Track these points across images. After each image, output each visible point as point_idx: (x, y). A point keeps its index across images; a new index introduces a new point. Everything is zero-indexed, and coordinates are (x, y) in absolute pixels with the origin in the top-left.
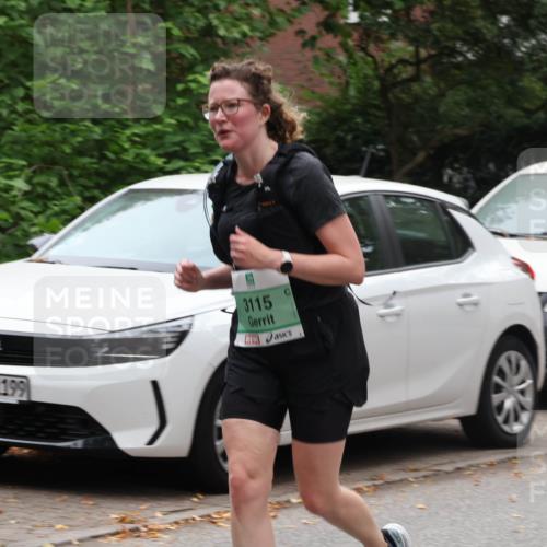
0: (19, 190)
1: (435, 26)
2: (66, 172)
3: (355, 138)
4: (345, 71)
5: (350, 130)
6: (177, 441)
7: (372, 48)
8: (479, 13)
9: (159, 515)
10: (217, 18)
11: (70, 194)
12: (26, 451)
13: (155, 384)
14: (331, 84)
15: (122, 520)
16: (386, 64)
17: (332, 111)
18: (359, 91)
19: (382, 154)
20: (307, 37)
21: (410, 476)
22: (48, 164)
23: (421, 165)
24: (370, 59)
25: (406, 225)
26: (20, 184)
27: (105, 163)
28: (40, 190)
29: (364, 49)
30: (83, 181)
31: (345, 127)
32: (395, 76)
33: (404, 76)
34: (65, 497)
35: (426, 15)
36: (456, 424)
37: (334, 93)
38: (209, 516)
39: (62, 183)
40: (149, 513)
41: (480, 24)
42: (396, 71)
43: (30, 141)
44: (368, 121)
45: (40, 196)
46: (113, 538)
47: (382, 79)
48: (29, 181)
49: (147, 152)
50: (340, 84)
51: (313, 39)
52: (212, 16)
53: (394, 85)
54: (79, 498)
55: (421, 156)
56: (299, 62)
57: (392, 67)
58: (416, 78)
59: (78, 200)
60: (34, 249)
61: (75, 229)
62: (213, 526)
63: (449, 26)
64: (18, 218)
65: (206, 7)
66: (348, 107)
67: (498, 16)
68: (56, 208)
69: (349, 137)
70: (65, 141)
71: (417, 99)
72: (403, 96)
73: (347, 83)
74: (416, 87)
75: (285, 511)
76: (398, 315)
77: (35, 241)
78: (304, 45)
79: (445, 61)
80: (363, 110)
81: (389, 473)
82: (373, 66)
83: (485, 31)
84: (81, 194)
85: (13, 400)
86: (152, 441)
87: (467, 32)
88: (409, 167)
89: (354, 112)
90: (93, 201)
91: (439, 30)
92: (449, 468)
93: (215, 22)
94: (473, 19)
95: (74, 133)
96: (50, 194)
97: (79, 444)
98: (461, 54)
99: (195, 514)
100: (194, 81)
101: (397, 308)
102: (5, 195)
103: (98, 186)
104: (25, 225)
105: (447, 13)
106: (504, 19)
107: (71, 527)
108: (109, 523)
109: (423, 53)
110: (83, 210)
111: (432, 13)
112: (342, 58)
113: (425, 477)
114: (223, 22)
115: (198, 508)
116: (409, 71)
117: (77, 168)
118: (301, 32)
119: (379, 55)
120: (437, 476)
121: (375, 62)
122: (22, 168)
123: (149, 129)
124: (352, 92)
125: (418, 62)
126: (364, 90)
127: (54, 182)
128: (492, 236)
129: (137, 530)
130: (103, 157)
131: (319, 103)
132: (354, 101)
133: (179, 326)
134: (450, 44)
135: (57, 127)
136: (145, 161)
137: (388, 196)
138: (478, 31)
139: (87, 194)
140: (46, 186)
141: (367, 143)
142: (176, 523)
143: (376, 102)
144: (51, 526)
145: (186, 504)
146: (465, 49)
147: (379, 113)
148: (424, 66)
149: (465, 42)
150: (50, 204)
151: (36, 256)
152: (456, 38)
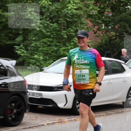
0: (41, 59)
1: (119, 30)
2: (50, 56)
3: (104, 50)
4: (102, 38)
5: (103, 48)
6: (69, 105)
7: (108, 33)
8: (128, 27)
9: (66, 119)
10: (78, 28)
11: (50, 60)
12: (42, 107)
13: (65, 95)
14: (100, 40)
15: (59, 120)
16: (110, 36)
17: (100, 45)
18: (105, 41)
19: (109, 53)
20: (95, 32)
21: (113, 113)
22: (47, 54)
23: (116, 55)
24: (107, 35)
25: (113, 66)
26: (41, 58)
27: (57, 54)
28: (45, 59)
29: (106, 33)
30: (53, 57)
31: (102, 48)
32: (112, 39)
33: (113, 38)
34: (48, 115)
35: (118, 27)
36: (122, 103)
37: (100, 41)
39: (49, 58)
40: (64, 119)
42: (112, 38)
43: (43, 50)
44: (107, 47)
45: (45, 60)
46: (58, 123)
47: (109, 39)
48: (43, 57)
49: (65, 52)
50: (101, 40)
51: (96, 32)
52: (77, 28)
53: (112, 40)
54: (51, 116)
55: (116, 53)
56: (94, 36)
57: (111, 37)
58: (116, 39)
59: (52, 61)
60: (43, 70)
61: (51, 66)
62: (75, 121)
63: (122, 30)
64: (41, 64)
65: (76, 26)
66: (103, 44)
68: (48, 62)
69: (103, 49)
70: (50, 50)
71: (116, 43)
72: (113, 42)
73: (103, 40)
74: (116, 41)
76: (111, 83)
77: (43, 68)
78: (94, 33)
79: (121, 36)
81: (109, 112)
82: (107, 36)
83: (129, 31)
84: (52, 60)
85: (39, 97)
86: (65, 106)
87: (126, 31)
88: (114, 55)
90: (55, 61)
91: (120, 30)
92: (120, 111)
93: (78, 29)
94: (127, 28)
95: (51, 49)
96: (47, 60)
97: (51, 106)
98: (124, 34)
99: (73, 119)
100: (75, 39)
101: (111, 82)
102: (39, 60)
103: (56, 58)
104: (42, 65)
105: (122, 27)
107: (50, 121)
108: (57, 120)
109: (117, 34)
110: (53, 63)
111: (119, 27)
112: (102, 35)
113: (116, 113)
114: (79, 29)
115: (73, 118)
116: (114, 38)
117: (52, 55)
118: (94, 31)
120: (118, 113)
121: (108, 36)
122: (41, 55)
123: (66, 48)
124: (104, 41)
125: (116, 36)
126: (106, 41)
127: (48, 58)
128: (129, 68)
129: (61, 122)
130: (57, 53)
131: (97, 43)
132: (104, 43)
133: (70, 84)
134: (122, 33)
135: (48, 47)
136: (65, 54)
137: (110, 61)
138: (128, 30)
139: (54, 60)
140: (46, 58)
141: (106, 51)
142: (69, 120)
143: (108, 43)
144: (46, 121)
145: (71, 117)
146: (125, 33)
147: (109, 45)
148: (117, 37)
149: (125, 32)
150: (47, 62)
151: (44, 71)
152: (124, 32)
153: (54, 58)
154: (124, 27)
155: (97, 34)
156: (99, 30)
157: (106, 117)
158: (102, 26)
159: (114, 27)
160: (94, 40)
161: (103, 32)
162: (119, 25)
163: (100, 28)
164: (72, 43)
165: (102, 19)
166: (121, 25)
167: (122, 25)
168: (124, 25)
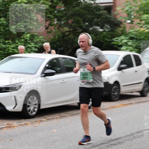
1: (73, 25)
3: (57, 46)
6: (19, 108)
8: (82, 22)
9: (15, 123)
14: (52, 36)
15: (8, 124)
16: (63, 32)
17: (52, 41)
19: (62, 50)
21: (67, 115)
23: (70, 52)
24: (60, 31)
25: (67, 64)
29: (59, 29)
31: (55, 44)
32: (65, 34)
33: (67, 34)
36: (77, 104)
38: (25, 123)
40: (13, 123)
41: (82, 24)
44: (60, 43)
46: (6, 128)
47: (63, 35)
50: (54, 36)
51: (48, 27)
53: (65, 36)
55: (70, 50)
57: (65, 32)
62: (26, 125)
63: (76, 25)
66: (56, 40)
67: (86, 23)
71: (70, 39)
72: (67, 38)
73: (56, 36)
74: (69, 36)
75: (42, 122)
76: (65, 82)
79: (75, 31)
80: (58, 41)
81: (63, 114)
86: (14, 108)
88: (68, 52)
89: (57, 41)
92: (75, 113)
94: (81, 23)
98: (78, 30)
99: (23, 123)
105: (75, 22)
106: (87, 24)
108: (5, 125)
109: (71, 30)
111: (72, 22)
112: (54, 31)
113: (71, 115)
118: (46, 26)
119: (62, 30)
120: (73, 115)
124: (57, 37)
126: (59, 37)
129: (10, 126)
130: (5, 51)
132: (57, 39)
137: (63, 58)
141: (60, 47)
142: (19, 125)
143: (61, 39)
145: (21, 121)
147: (62, 42)
148: (71, 32)
149: (79, 28)
152: (77, 27)
153: (2, 56)
154: (78, 22)
155: (49, 30)
156: (50, 25)
157: (59, 120)
158: (54, 21)
159: (67, 22)
160: (46, 36)
161: (56, 28)
162: (72, 20)
163: (51, 23)
164: (23, 40)
165: (53, 14)
166: (74, 19)
167: (76, 20)
168: (78, 20)
